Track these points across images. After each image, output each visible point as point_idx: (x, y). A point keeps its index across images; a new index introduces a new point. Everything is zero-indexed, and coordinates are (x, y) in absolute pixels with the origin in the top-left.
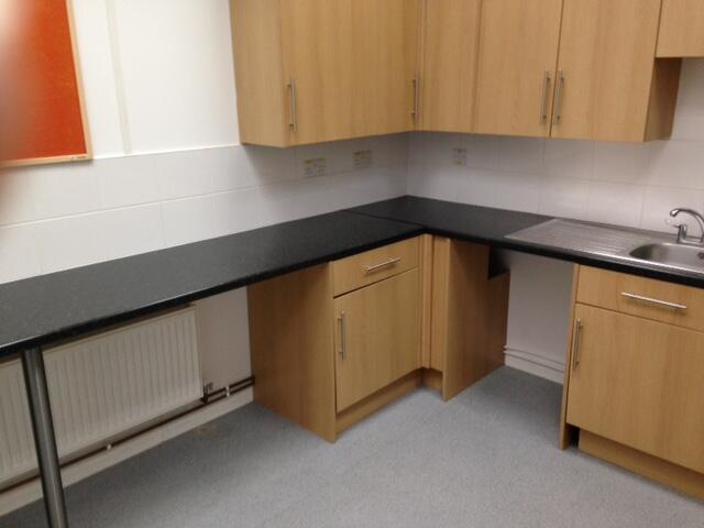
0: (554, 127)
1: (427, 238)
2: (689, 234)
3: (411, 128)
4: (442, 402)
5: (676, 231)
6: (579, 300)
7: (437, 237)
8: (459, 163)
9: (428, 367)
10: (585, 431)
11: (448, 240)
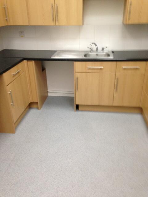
0: (57, 22)
1: (25, 61)
2: (93, 50)
3: (6, 25)
4: (39, 110)
5: (90, 50)
6: (76, 71)
7: (28, 61)
8: (22, 36)
9: (32, 102)
10: (80, 105)
11: (33, 61)
